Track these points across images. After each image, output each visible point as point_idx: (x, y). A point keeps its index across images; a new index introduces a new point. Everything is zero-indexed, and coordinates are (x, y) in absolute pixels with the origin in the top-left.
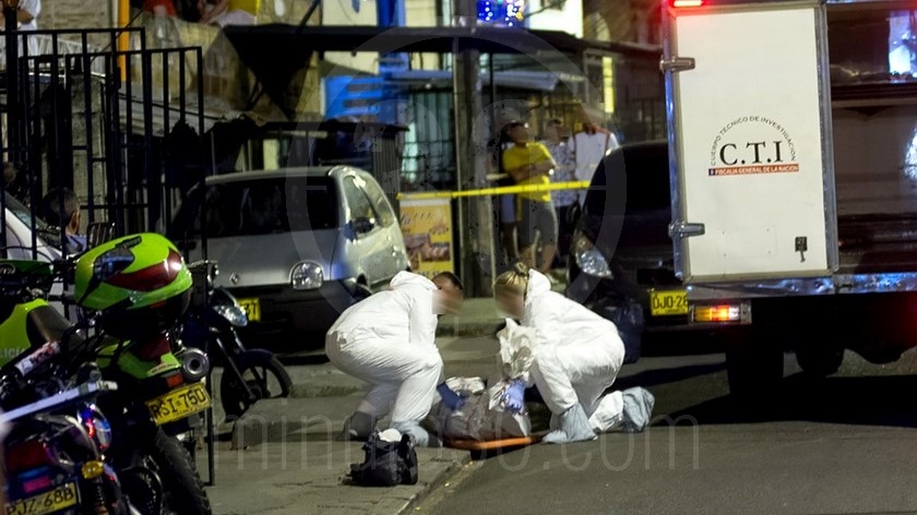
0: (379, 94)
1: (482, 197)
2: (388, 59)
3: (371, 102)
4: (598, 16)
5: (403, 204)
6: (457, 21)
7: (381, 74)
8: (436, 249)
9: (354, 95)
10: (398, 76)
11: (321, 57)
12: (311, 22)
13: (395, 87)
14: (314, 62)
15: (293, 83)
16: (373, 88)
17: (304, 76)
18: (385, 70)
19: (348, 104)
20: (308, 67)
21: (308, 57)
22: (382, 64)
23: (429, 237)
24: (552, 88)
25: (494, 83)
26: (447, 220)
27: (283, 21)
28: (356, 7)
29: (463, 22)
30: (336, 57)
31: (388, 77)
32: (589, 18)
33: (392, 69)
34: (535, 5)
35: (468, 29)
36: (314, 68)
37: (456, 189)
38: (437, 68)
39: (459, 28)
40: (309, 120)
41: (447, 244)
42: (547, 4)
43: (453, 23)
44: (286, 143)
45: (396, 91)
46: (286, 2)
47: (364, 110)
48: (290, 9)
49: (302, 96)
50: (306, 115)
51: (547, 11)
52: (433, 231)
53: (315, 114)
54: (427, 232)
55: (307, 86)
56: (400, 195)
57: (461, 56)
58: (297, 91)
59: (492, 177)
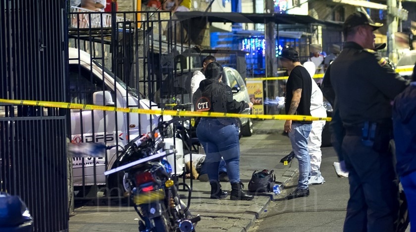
0: (231, 39)
1: (275, 80)
2: (235, 26)
3: (227, 42)
4: (314, 10)
5: (247, 82)
6: (267, 11)
7: (233, 31)
8: (257, 100)
9: (221, 40)
10: (239, 32)
11: (211, 24)
12: (209, 11)
13: (237, 37)
14: (208, 26)
15: (200, 34)
16: (229, 37)
17: (204, 32)
18: (234, 30)
19: (219, 43)
20: (206, 28)
21: (205, 24)
22: (233, 28)
23: (254, 96)
24: (299, 38)
25: (279, 35)
26: (261, 89)
27: (197, 10)
28: (224, 5)
29: (269, 11)
30: (216, 25)
31: (235, 33)
32: (310, 11)
33: (237, 30)
34: (290, 6)
35: (271, 14)
36: (208, 29)
37: (265, 77)
38: (253, 30)
39: (267, 14)
40: (206, 49)
41: (261, 98)
42: (295, 5)
43: (265, 12)
44: (195, 58)
45: (238, 38)
46: (198, 3)
47: (225, 46)
48: (200, 5)
49: (204, 40)
50: (205, 47)
51: (296, 8)
52: (256, 93)
53: (207, 47)
54: (253, 93)
55: (205, 35)
56: (246, 79)
57: (268, 25)
58: (202, 38)
59: (279, 72)
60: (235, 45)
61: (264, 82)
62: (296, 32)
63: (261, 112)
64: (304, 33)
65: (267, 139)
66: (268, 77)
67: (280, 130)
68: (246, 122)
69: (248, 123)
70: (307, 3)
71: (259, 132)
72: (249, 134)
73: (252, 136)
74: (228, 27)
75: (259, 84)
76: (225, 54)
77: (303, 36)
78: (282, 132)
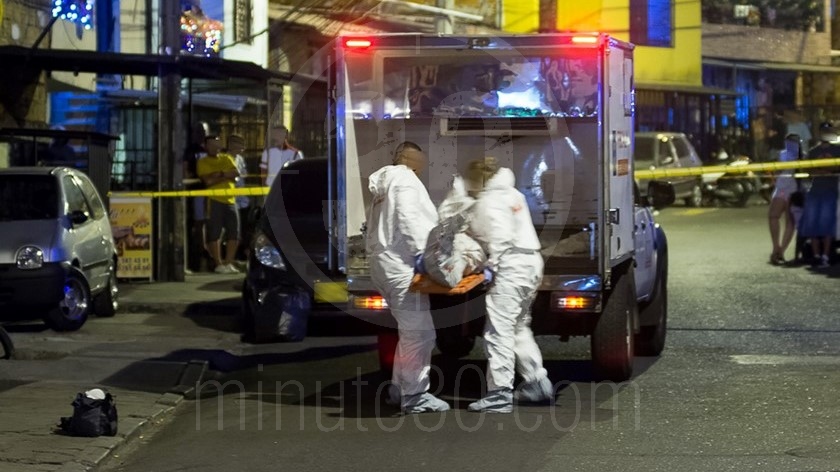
0: (95, 108)
1: (179, 198)
2: (104, 79)
3: (88, 115)
4: (280, 51)
5: (113, 201)
6: (164, 50)
7: (98, 91)
8: (138, 240)
9: (75, 109)
10: (113, 94)
11: (49, 75)
12: (41, 46)
13: (109, 103)
14: (42, 79)
15: (24, 96)
16: (91, 102)
17: (33, 92)
18: (101, 88)
19: (70, 115)
20: (37, 83)
21: (38, 75)
22: (99, 83)
23: (132, 230)
24: (240, 109)
25: (193, 103)
26: (149, 216)
27: (18, 44)
28: (80, 34)
29: (168, 51)
30: (61, 76)
31: (104, 94)
32: (273, 53)
33: (108, 88)
34: (229, 39)
35: (172, 57)
36: (42, 85)
37: (156, 190)
38: (144, 89)
39: (165, 56)
40: (36, 127)
41: (148, 236)
42: (238, 39)
43: (160, 52)
44: (16, 146)
45: (108, 106)
46: (21, 28)
47: (82, 121)
48: (24, 34)
49: (31, 107)
50: (34, 123)
51: (239, 45)
52: (136, 224)
53: (41, 123)
54: (131, 225)
55: (36, 98)
56: (110, 193)
57: (166, 79)
58: (28, 103)
59: (187, 181)
60: (103, 120)
61: (155, 201)
62: (234, 98)
63: (146, 264)
64: (250, 100)
65: (147, 323)
66: (163, 190)
67: (179, 305)
68: (103, 285)
69: (108, 288)
70: (266, 35)
71: (135, 309)
72: (109, 312)
73: (116, 315)
74: (87, 81)
75: (144, 205)
76: (81, 141)
77: (248, 106)
78: (182, 310)
